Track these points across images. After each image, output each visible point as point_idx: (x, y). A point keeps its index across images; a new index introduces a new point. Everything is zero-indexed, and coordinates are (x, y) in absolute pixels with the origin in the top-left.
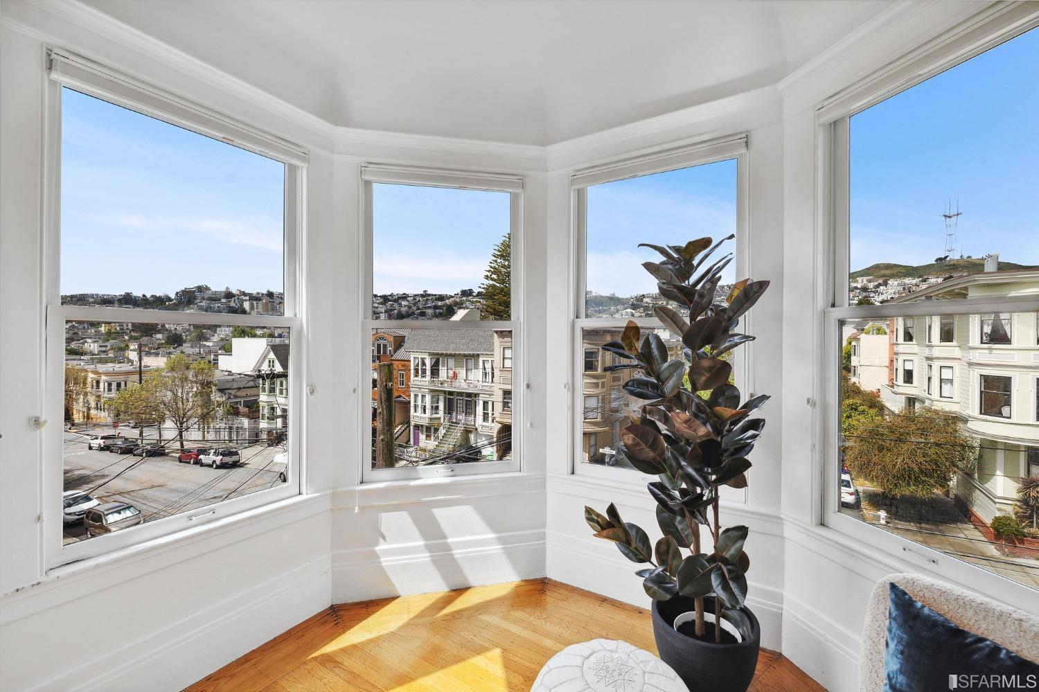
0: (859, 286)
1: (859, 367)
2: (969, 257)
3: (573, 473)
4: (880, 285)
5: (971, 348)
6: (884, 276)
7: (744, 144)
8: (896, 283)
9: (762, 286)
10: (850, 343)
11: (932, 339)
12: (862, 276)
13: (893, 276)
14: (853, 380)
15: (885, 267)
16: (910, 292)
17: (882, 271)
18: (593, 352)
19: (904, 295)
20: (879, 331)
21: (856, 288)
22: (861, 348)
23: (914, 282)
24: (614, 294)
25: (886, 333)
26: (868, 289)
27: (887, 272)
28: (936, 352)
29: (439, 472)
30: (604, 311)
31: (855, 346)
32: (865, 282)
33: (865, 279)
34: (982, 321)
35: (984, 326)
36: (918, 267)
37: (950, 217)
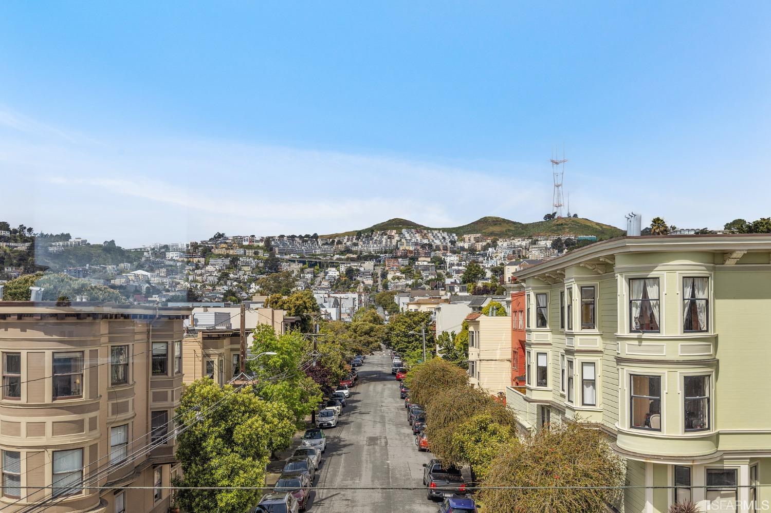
0: (466, 246)
1: (478, 362)
2: (575, 216)
4: (488, 246)
5: (621, 338)
6: (492, 234)
8: (505, 244)
10: (466, 328)
11: (573, 326)
12: (469, 232)
13: (502, 235)
14: (473, 380)
15: (494, 221)
16: (519, 256)
17: (491, 228)
18: (69, 359)
19: (514, 260)
20: (499, 311)
21: (463, 249)
22: (481, 334)
23: (524, 243)
24: (113, 242)
25: (505, 314)
26: (476, 251)
27: (496, 229)
28: (577, 343)
30: (94, 271)
31: (473, 332)
32: (473, 241)
33: (472, 236)
34: (631, 302)
35: (634, 309)
36: (527, 225)
37: (557, 163)
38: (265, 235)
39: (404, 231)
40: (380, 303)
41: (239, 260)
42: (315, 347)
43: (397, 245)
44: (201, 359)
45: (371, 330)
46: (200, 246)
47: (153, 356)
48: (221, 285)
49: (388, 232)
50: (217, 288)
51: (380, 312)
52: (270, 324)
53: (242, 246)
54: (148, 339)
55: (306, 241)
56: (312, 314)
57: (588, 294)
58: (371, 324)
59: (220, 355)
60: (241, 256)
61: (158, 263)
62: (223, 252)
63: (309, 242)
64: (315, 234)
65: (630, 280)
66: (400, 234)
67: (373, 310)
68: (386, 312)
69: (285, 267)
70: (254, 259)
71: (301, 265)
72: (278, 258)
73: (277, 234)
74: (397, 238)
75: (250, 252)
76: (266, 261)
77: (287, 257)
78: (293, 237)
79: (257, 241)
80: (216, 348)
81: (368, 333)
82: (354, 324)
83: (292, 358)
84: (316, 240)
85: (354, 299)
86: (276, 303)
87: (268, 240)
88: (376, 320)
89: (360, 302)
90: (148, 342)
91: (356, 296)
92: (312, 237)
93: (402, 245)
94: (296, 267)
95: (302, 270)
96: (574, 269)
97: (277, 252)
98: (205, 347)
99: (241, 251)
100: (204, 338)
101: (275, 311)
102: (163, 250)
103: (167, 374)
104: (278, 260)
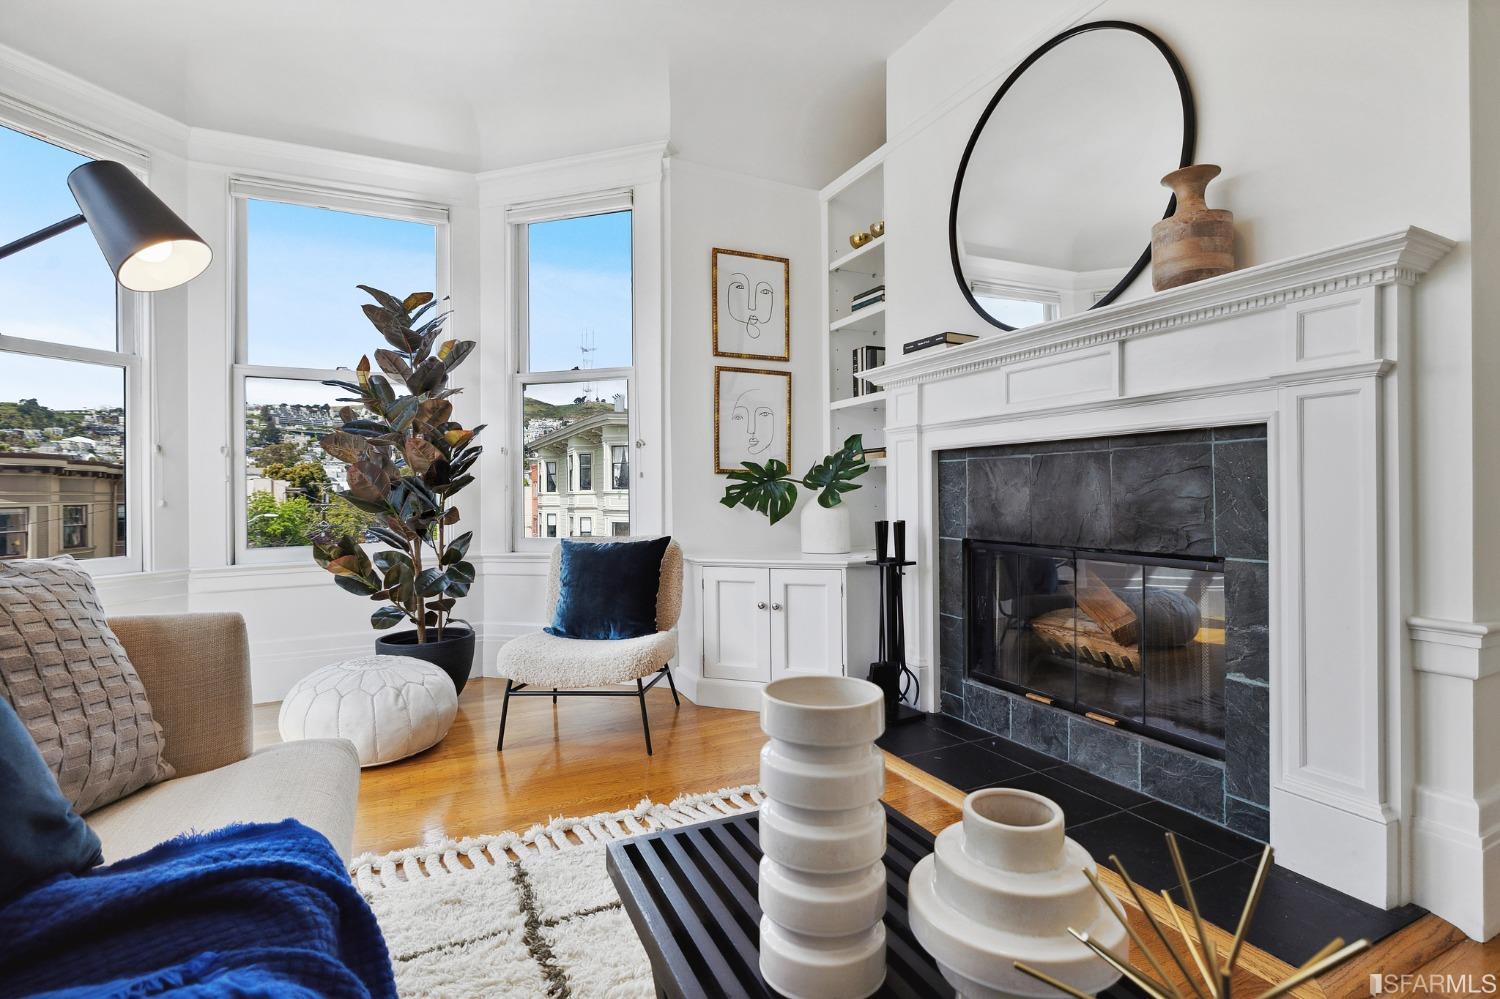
2: (604, 401)
5: (606, 494)
7: (446, 216)
8: (537, 424)
9: (470, 345)
11: (573, 488)
13: (534, 416)
23: (555, 424)
34: (613, 464)
35: (615, 470)
36: (559, 407)
37: (586, 350)
38: (262, 404)
42: (324, 518)
52: (269, 490)
54: (112, 501)
55: (316, 412)
56: (318, 483)
57: (586, 461)
61: (107, 429)
63: (318, 413)
64: (327, 405)
65: (613, 447)
69: (287, 439)
71: (308, 438)
72: (278, 429)
73: (276, 403)
76: (263, 433)
77: (292, 428)
78: (297, 407)
83: (295, 526)
84: (328, 411)
86: (277, 473)
87: (266, 409)
90: (112, 505)
92: (322, 408)
94: (301, 440)
95: (310, 443)
96: (574, 440)
97: (277, 422)
101: (275, 482)
102: (115, 414)
104: (278, 431)
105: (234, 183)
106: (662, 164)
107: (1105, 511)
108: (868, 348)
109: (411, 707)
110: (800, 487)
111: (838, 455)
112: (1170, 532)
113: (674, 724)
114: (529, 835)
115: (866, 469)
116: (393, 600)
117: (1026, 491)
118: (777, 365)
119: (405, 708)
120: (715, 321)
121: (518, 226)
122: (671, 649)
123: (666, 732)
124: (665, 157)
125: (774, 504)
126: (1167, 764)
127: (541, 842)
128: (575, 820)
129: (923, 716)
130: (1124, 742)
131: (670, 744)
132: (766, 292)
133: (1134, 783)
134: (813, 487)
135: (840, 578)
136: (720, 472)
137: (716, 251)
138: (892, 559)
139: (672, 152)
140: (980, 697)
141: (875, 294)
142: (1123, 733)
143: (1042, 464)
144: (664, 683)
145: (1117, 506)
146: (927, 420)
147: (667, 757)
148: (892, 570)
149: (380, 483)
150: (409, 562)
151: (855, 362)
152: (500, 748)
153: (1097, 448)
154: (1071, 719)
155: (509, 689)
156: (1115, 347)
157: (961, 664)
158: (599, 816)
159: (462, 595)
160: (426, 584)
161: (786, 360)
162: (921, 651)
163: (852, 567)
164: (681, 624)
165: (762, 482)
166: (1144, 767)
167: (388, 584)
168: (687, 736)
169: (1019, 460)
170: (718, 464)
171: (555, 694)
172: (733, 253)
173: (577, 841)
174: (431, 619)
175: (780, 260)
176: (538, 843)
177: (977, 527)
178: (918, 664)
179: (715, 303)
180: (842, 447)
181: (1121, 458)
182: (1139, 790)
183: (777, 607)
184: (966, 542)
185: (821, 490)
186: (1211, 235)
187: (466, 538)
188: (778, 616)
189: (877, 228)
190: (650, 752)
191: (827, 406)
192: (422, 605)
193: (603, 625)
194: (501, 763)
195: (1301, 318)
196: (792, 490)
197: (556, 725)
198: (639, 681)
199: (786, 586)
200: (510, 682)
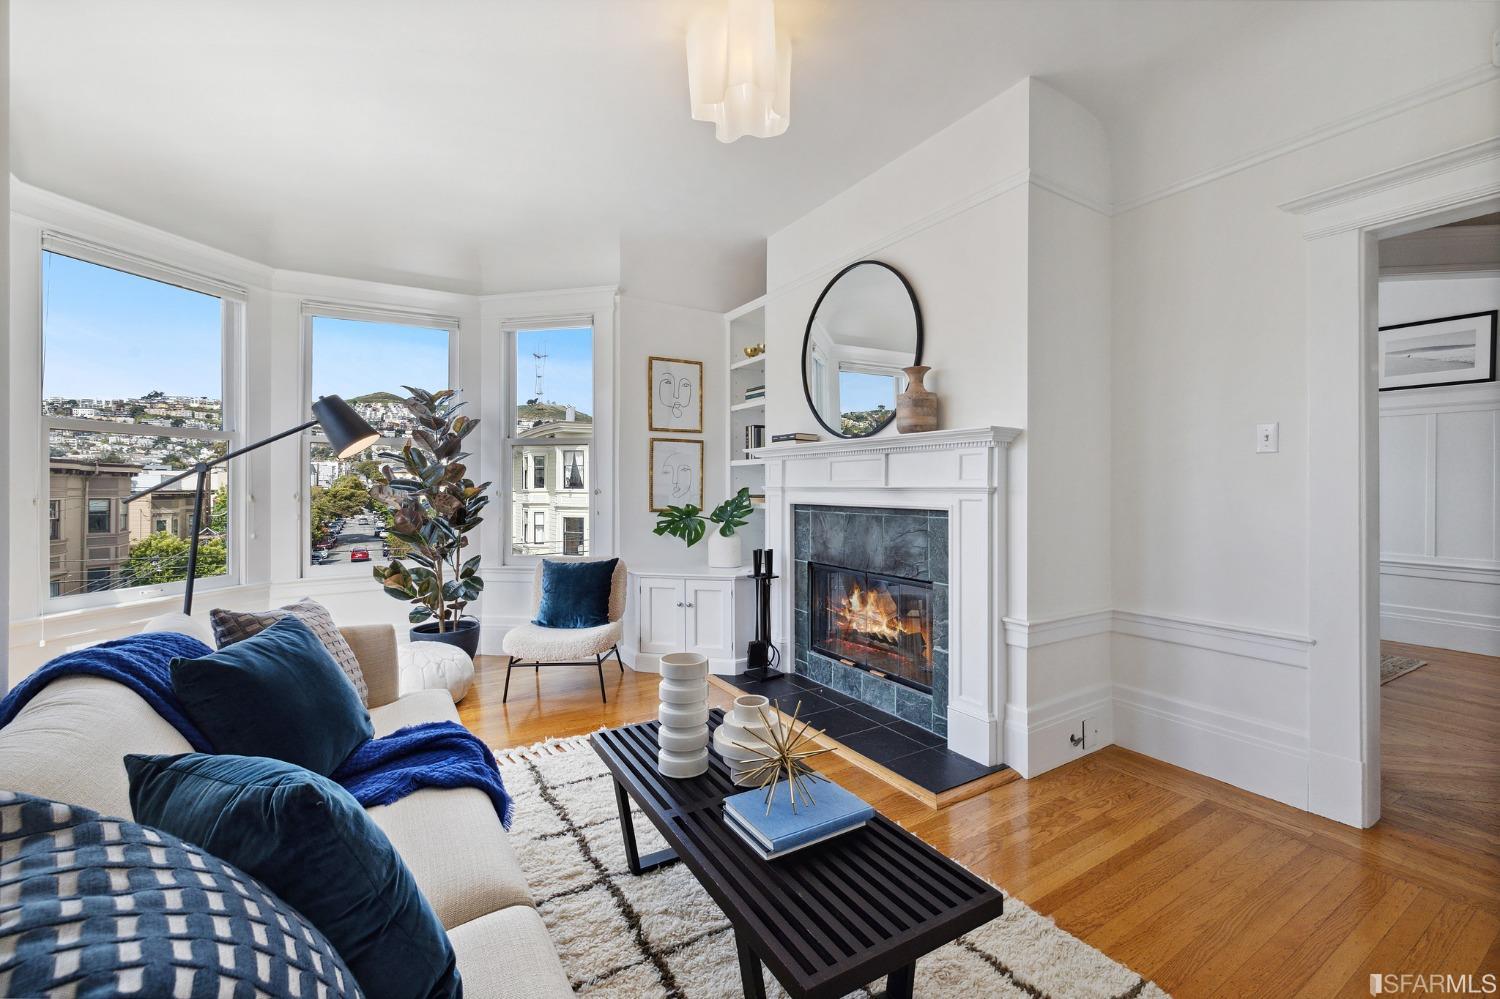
2: (554, 403)
3: (302, 577)
5: (558, 492)
7: (457, 325)
9: (477, 422)
11: (528, 486)
28: (531, 499)
29: (145, 592)
34: (565, 467)
35: (567, 473)
39: (390, 405)
40: (362, 472)
41: (184, 422)
43: (382, 418)
44: (149, 518)
45: (352, 495)
46: (127, 404)
47: (90, 513)
48: (158, 448)
49: (373, 405)
50: (153, 452)
51: (363, 479)
53: (189, 408)
54: (84, 495)
57: (539, 461)
58: (353, 490)
59: (174, 514)
60: (188, 419)
62: (163, 412)
65: (565, 452)
66: (386, 407)
67: (355, 477)
68: (370, 481)
70: (206, 422)
74: (382, 411)
75: (201, 415)
79: (210, 404)
80: (169, 507)
81: (349, 498)
82: (334, 490)
85: (333, 467)
88: (358, 486)
89: (340, 471)
90: (84, 499)
91: (336, 464)
93: (388, 417)
98: (154, 506)
99: (188, 413)
100: (153, 498)
102: (68, 406)
103: (109, 531)
105: (304, 306)
106: (614, 299)
107: (880, 550)
108: (756, 427)
109: (447, 675)
110: (708, 523)
111: (733, 501)
112: (910, 566)
113: (620, 684)
114: (534, 748)
115: (752, 511)
116: (424, 603)
117: (842, 535)
118: (694, 437)
119: (443, 676)
120: (650, 407)
121: (509, 333)
122: (618, 634)
123: (614, 689)
124: (616, 294)
125: (690, 534)
126: (908, 699)
127: (541, 752)
128: (561, 739)
129: (782, 675)
130: (888, 687)
131: (617, 696)
132: (686, 385)
133: (891, 710)
134: (717, 522)
135: (730, 586)
136: (653, 511)
137: (651, 359)
138: (764, 574)
139: (621, 291)
140: (817, 663)
141: (758, 391)
142: (888, 682)
143: (850, 519)
144: (613, 657)
145: (886, 548)
146: (788, 484)
147: (615, 704)
148: (763, 580)
149: (416, 522)
150: (434, 576)
151: (747, 442)
152: (505, 701)
153: (876, 513)
154: (863, 674)
155: (511, 662)
156: (883, 457)
157: (807, 641)
158: (575, 737)
159: (473, 599)
160: (449, 593)
161: (700, 432)
162: (782, 633)
163: (738, 579)
164: (625, 617)
165: (681, 519)
166: (898, 701)
167: (422, 592)
168: (629, 691)
169: (837, 515)
170: (651, 505)
171: (537, 665)
172: (663, 359)
173: (563, 750)
174: (448, 614)
175: (697, 363)
176: (540, 753)
177: (816, 555)
178: (780, 641)
179: (650, 395)
180: (736, 495)
181: (888, 521)
182: (895, 715)
183: (690, 605)
184: (810, 563)
185: (722, 524)
186: (922, 406)
187: (476, 560)
188: (691, 611)
189: (762, 346)
190: (605, 701)
191: (728, 463)
192: (443, 606)
193: (572, 618)
194: (506, 711)
195: (961, 457)
196: (702, 524)
197: (538, 687)
198: (598, 655)
199: (696, 591)
200: (512, 658)
